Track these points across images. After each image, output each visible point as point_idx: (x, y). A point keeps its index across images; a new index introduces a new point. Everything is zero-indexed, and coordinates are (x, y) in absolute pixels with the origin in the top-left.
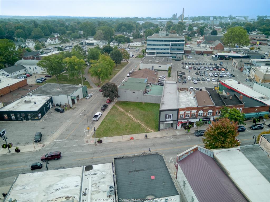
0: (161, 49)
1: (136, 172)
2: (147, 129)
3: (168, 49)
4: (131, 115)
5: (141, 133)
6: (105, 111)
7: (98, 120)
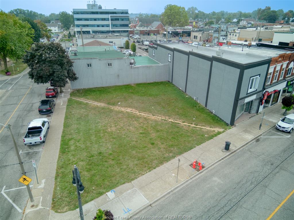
0: (98, 26)
2: (201, 128)
3: (108, 26)
4: (130, 109)
7: (44, 142)
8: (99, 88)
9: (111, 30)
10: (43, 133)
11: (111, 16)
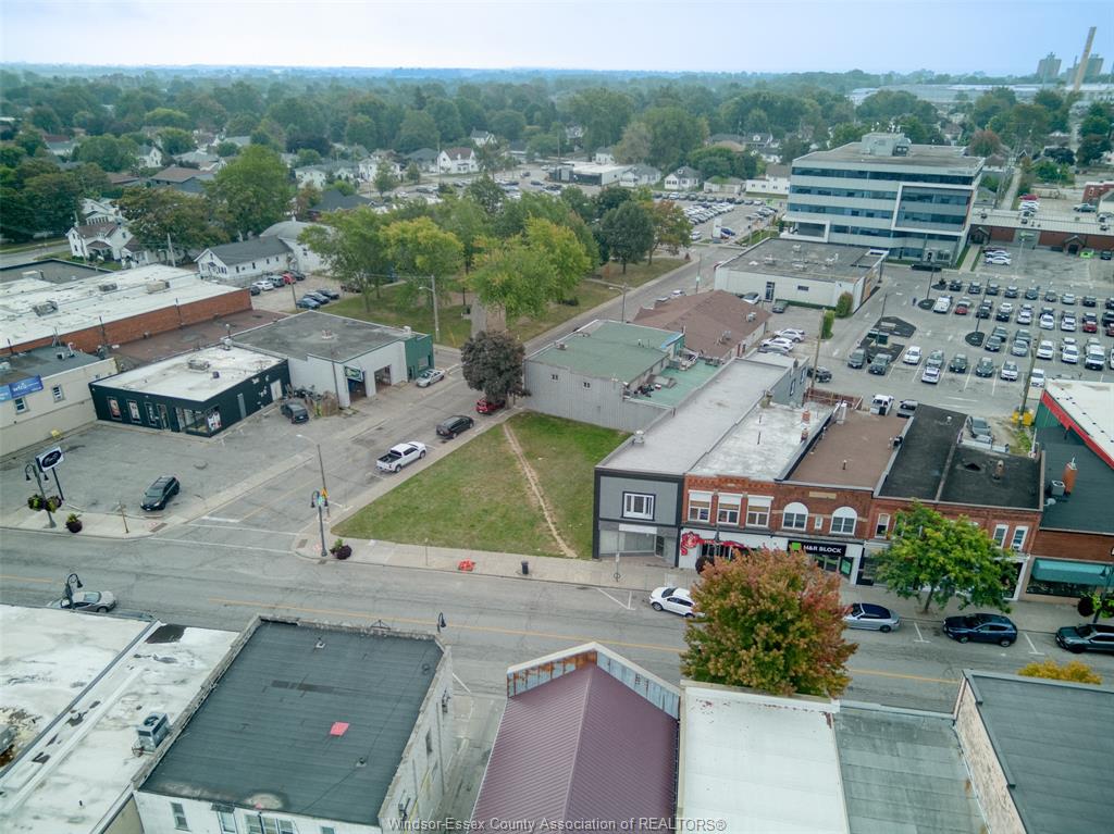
0: (855, 213)
1: (296, 692)
2: (555, 540)
3: (887, 215)
4: (534, 473)
5: (516, 553)
6: (451, 442)
7: (395, 472)
9: (893, 228)
11: (904, 187)
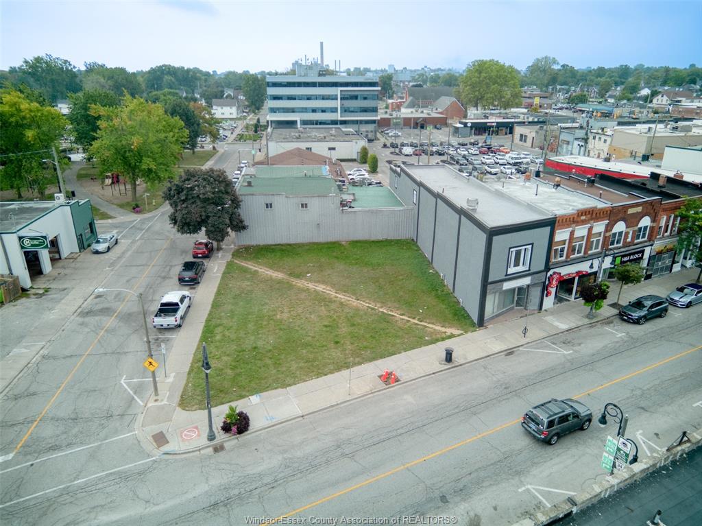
0: (314, 111)
2: (425, 327)
3: (334, 110)
4: (322, 286)
5: (414, 349)
7: (180, 326)
8: (282, 245)
9: (339, 118)
10: (180, 313)
11: (341, 91)
